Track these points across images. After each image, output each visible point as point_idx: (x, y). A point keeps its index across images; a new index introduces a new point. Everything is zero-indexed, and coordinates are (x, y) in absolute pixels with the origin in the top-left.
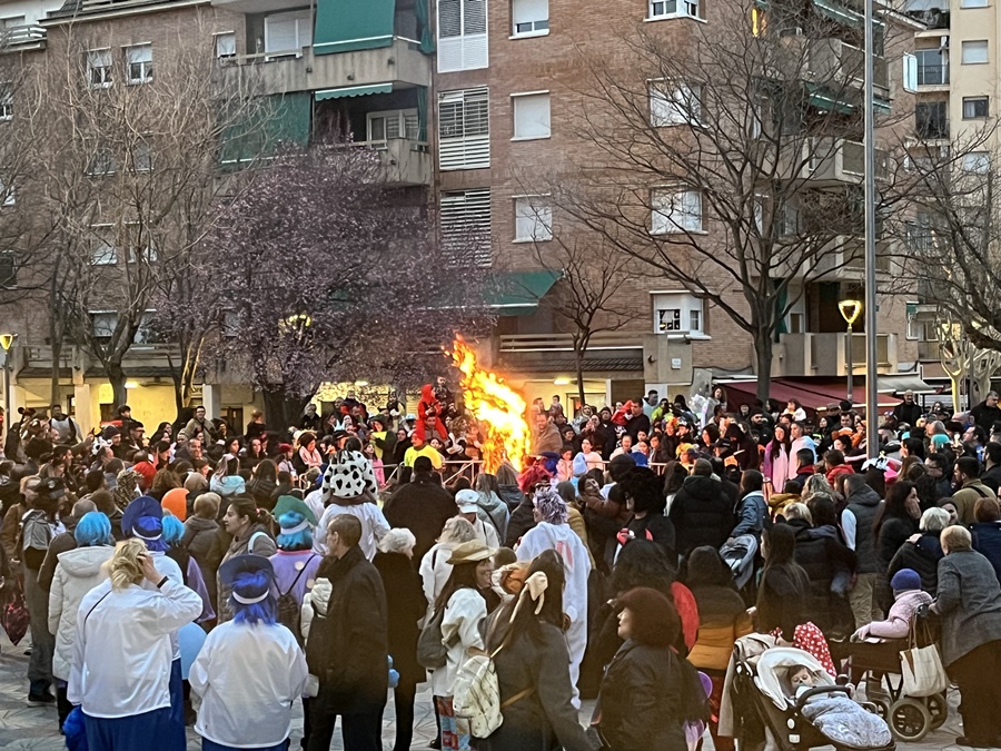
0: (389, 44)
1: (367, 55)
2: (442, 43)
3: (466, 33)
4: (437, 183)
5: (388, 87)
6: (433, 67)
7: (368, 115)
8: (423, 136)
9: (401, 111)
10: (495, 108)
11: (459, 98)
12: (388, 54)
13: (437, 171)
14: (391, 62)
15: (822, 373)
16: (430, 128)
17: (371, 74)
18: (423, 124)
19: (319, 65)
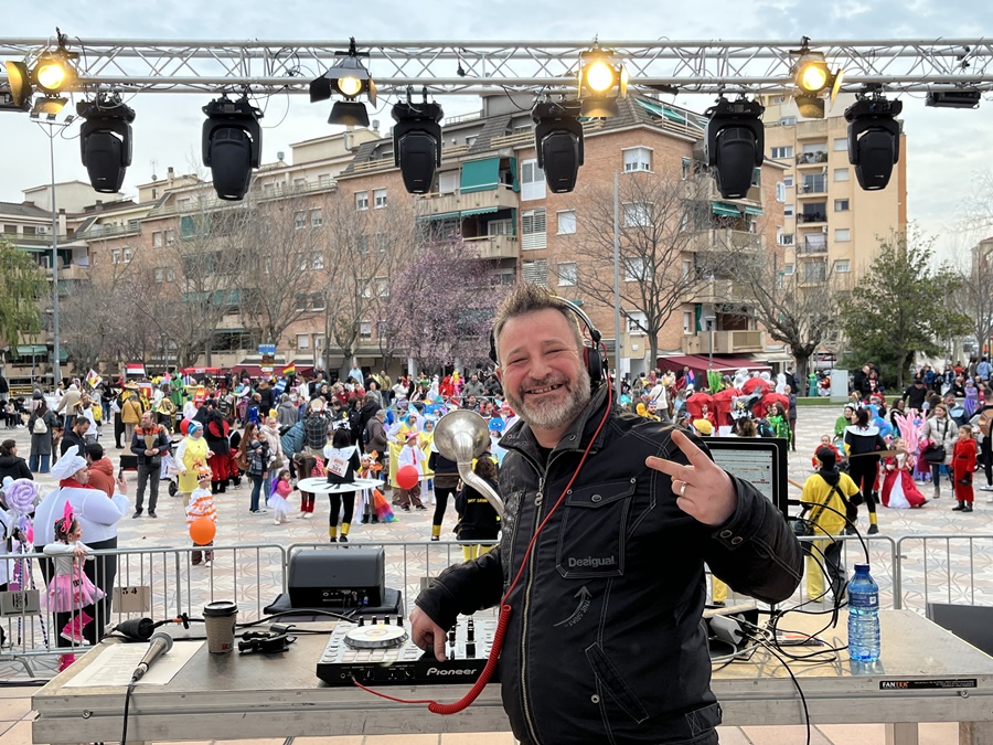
0: (496, 187)
1: (486, 193)
2: (524, 187)
3: (536, 180)
4: (521, 256)
5: (495, 209)
6: (519, 198)
7: (489, 223)
8: (514, 233)
9: (504, 221)
10: (549, 217)
11: (531, 213)
12: (496, 192)
13: (521, 251)
14: (497, 197)
15: (720, 352)
16: (517, 228)
17: (487, 202)
18: (514, 226)
19: (463, 198)
